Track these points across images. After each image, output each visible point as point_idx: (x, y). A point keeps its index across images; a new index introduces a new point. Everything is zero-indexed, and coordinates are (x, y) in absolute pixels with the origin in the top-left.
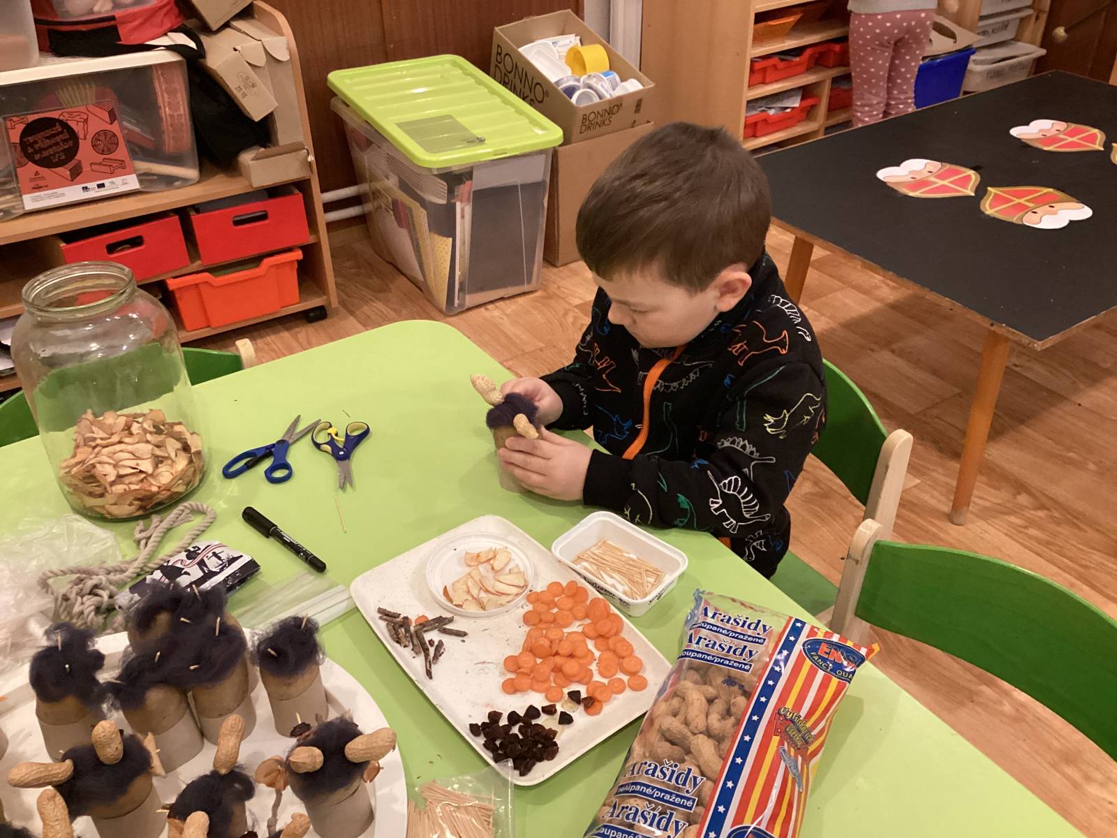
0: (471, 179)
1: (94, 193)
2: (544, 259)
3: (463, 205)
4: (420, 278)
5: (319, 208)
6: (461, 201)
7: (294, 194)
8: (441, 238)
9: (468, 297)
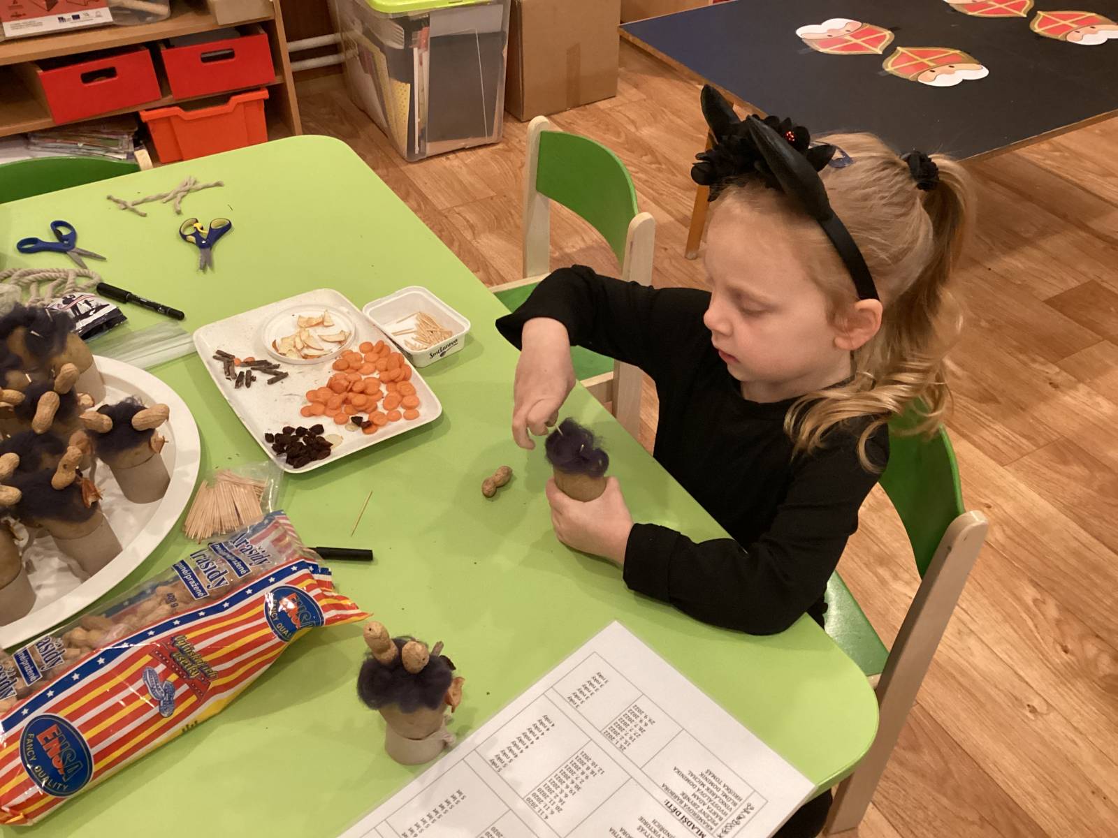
0: (428, 25)
1: (70, 24)
2: (505, 109)
3: (421, 51)
4: (385, 125)
5: (285, 57)
6: (419, 48)
7: (259, 34)
8: (399, 83)
9: (428, 145)
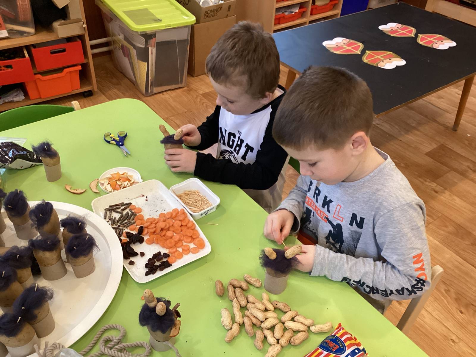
0: (155, 36)
2: (188, 73)
3: (152, 48)
4: (134, 79)
5: (88, 48)
6: (151, 47)
7: (77, 41)
8: (142, 62)
9: (154, 89)
